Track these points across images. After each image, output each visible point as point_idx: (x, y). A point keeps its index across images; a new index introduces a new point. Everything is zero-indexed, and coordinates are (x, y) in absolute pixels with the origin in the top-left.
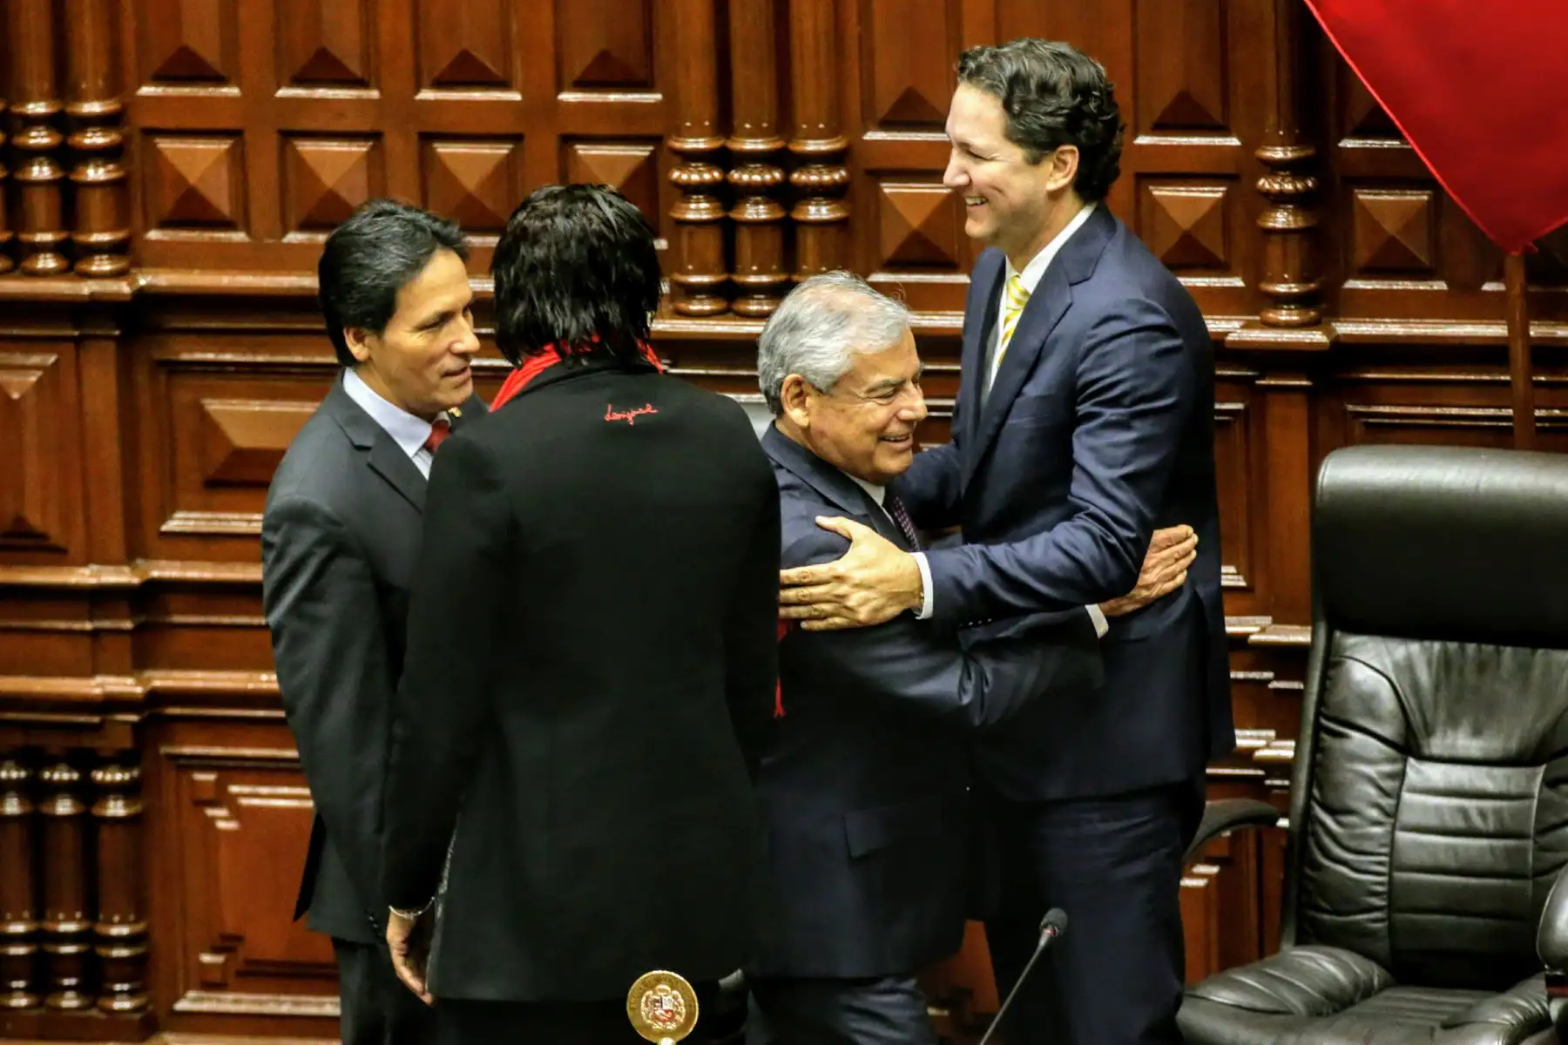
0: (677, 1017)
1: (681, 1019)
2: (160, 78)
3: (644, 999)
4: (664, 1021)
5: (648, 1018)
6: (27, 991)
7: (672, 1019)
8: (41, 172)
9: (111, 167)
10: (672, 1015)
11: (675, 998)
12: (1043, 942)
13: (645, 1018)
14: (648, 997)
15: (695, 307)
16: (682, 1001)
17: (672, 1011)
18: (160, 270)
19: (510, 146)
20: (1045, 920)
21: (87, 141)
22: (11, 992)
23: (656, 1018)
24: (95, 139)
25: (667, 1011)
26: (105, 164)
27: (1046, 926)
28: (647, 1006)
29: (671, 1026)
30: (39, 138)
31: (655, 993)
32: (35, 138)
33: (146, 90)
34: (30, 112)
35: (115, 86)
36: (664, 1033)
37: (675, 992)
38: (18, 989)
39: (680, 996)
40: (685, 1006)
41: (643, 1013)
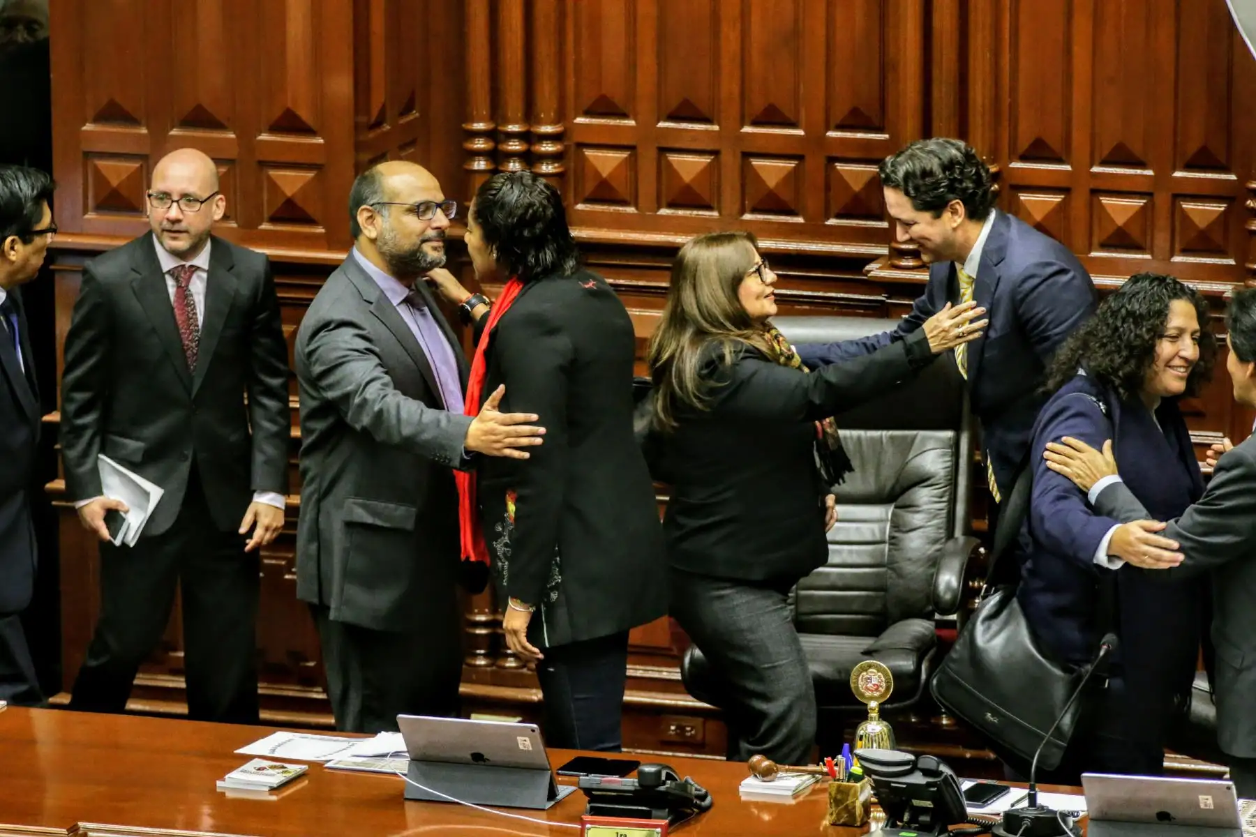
0: (880, 689)
1: (882, 690)
2: (587, 113)
3: (860, 678)
4: (872, 691)
5: (862, 688)
6: (485, 656)
7: (877, 690)
8: (514, 166)
9: (556, 165)
10: (877, 688)
11: (879, 677)
12: (1102, 653)
13: (861, 689)
14: (863, 676)
15: (904, 263)
16: (883, 679)
17: (877, 685)
18: (583, 228)
19: (796, 162)
20: (1104, 640)
21: (543, 149)
22: (476, 656)
23: (867, 689)
24: (548, 148)
25: (874, 685)
26: (553, 163)
27: (1104, 644)
28: (862, 681)
29: (877, 694)
30: (515, 146)
31: (867, 674)
32: (512, 145)
33: (580, 120)
34: (509, 130)
35: (561, 116)
36: (872, 698)
37: (880, 674)
38: (480, 654)
39: (882, 676)
40: (885, 682)
41: (860, 686)
